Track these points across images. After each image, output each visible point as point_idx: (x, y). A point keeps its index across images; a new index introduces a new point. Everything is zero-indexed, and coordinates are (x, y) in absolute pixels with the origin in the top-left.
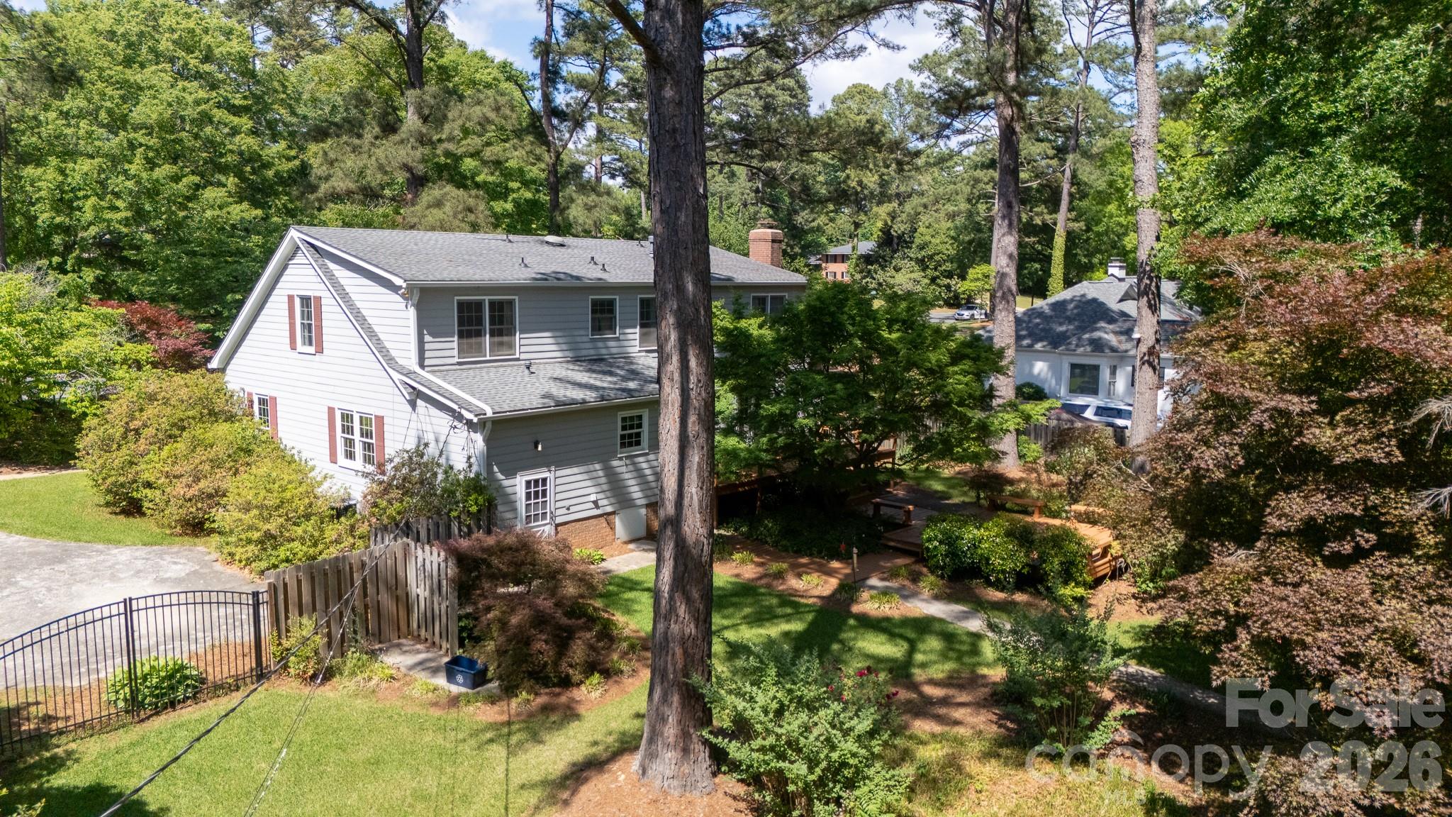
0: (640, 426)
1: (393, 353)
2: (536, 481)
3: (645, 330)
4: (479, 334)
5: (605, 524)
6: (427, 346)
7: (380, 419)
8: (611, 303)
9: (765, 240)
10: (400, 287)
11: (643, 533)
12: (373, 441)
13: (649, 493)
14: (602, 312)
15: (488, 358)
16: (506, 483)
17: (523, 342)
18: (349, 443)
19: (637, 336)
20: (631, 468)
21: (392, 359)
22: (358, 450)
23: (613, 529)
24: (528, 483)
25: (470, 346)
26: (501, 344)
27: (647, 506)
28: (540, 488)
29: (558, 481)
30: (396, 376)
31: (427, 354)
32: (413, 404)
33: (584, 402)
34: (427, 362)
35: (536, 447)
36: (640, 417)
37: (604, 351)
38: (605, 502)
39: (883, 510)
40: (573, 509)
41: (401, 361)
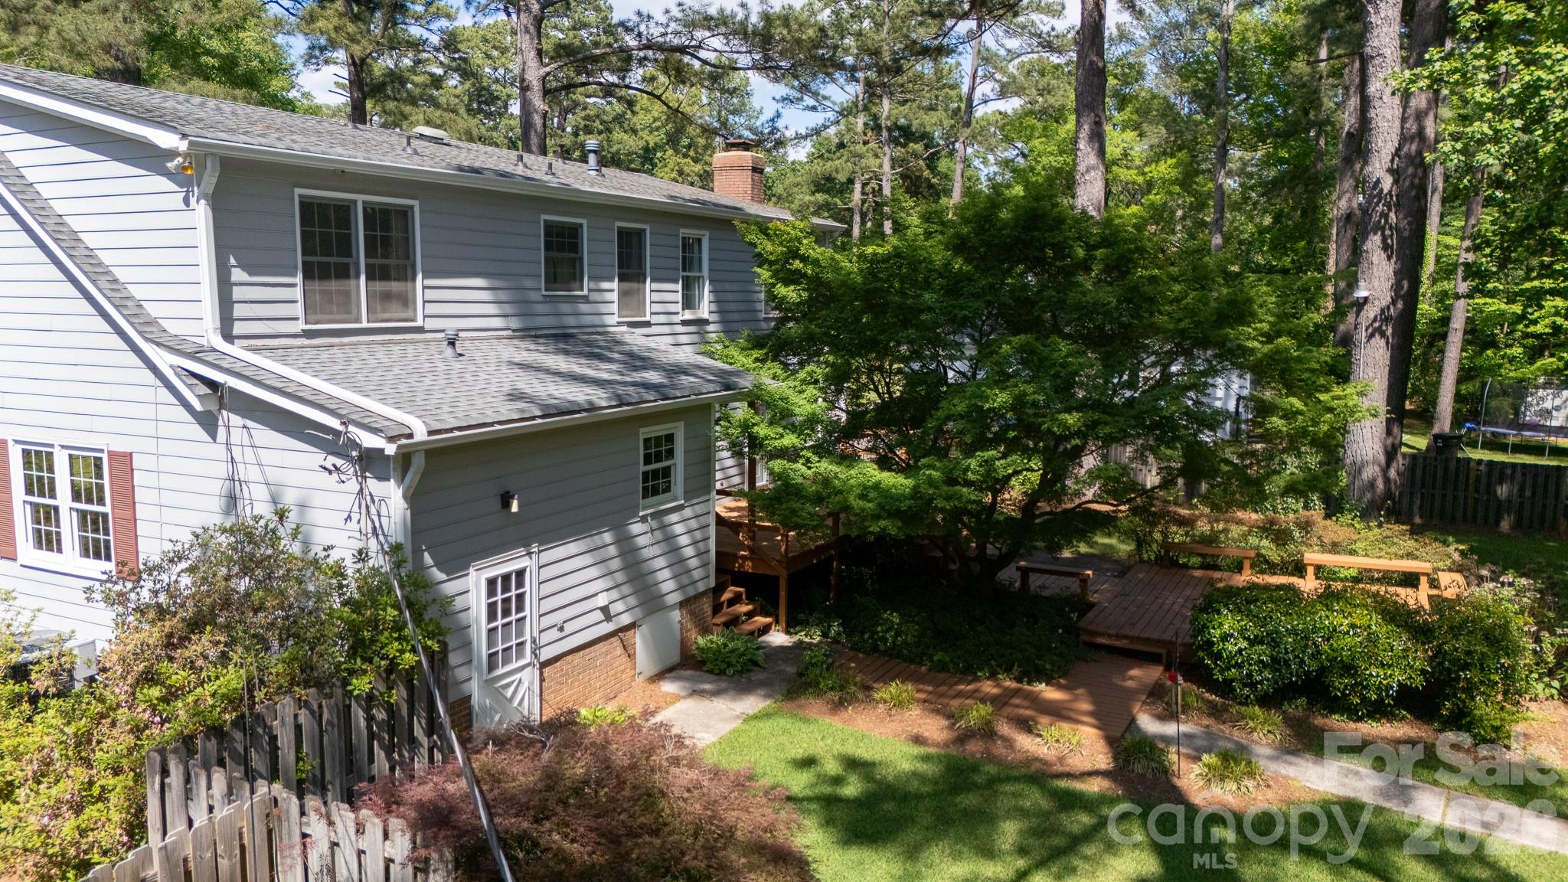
0: (670, 453)
1: (153, 310)
2: (506, 578)
3: (627, 285)
4: (344, 272)
5: (619, 651)
6: (237, 293)
7: (124, 462)
8: (574, 231)
9: (741, 168)
10: (172, 154)
11: (675, 658)
12: (107, 509)
13: (685, 580)
14: (561, 248)
15: (365, 324)
16: (450, 588)
17: (431, 294)
18: (46, 515)
19: (614, 296)
20: (658, 535)
21: (152, 322)
22: (69, 528)
23: (631, 656)
24: (491, 583)
25: (327, 295)
26: (387, 297)
27: (682, 605)
28: (513, 593)
29: (546, 573)
30: (165, 360)
31: (238, 311)
32: (208, 423)
33: (592, 408)
34: (238, 328)
35: (506, 504)
36: (670, 438)
37: (571, 321)
38: (618, 607)
39: (1035, 581)
40: (569, 628)
41: (172, 327)
